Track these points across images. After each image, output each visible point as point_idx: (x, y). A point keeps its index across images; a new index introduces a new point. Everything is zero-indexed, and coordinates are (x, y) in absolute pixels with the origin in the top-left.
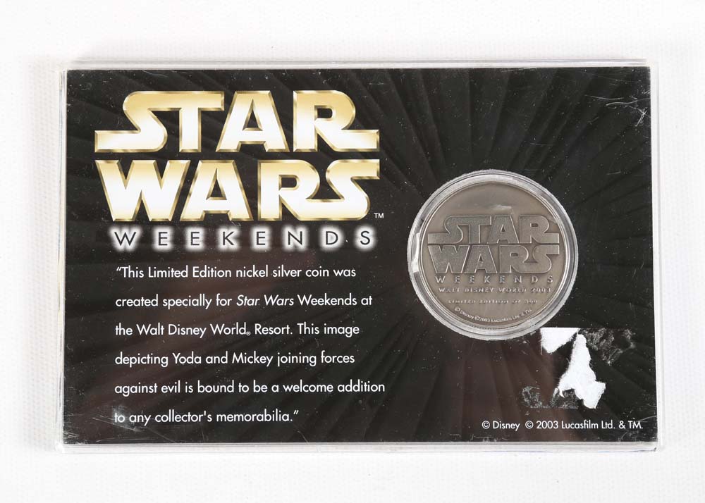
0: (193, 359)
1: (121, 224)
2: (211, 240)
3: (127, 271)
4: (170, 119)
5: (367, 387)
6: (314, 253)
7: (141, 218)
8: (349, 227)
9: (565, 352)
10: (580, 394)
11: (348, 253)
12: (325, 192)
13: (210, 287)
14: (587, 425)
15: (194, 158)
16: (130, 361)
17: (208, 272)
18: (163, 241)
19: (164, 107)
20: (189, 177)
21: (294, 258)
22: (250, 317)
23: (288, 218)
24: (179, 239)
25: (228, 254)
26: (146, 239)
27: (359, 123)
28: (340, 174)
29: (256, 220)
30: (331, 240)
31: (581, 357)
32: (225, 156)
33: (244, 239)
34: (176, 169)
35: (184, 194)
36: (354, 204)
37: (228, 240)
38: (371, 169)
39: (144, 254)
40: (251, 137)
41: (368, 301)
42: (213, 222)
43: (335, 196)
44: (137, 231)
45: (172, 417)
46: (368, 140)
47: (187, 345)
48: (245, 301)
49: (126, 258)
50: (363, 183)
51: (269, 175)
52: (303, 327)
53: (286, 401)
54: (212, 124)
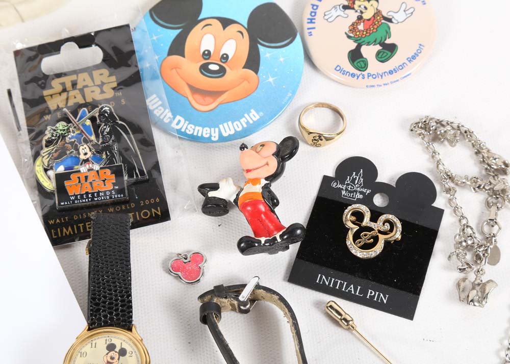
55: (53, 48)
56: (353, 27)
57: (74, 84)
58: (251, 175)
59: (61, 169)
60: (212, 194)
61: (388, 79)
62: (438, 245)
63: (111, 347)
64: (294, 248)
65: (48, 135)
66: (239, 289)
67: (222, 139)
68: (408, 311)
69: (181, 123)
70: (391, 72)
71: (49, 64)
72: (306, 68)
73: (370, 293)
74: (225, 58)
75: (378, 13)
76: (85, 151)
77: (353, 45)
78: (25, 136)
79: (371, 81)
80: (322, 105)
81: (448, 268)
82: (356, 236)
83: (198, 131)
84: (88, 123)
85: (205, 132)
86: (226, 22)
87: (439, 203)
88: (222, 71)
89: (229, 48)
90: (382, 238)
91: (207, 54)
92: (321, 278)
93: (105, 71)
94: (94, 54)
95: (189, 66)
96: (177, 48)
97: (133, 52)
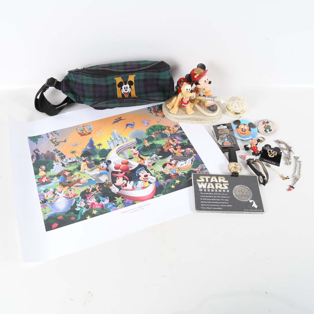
0: (210, 202)
1: (200, 189)
2: (210, 190)
3: (201, 193)
4: (205, 179)
5: (230, 206)
6: (222, 192)
7: (202, 188)
8: (226, 190)
9: (252, 203)
10: (255, 207)
11: (226, 192)
12: (223, 186)
13: (211, 195)
14: (256, 210)
15: (208, 183)
16: (203, 202)
17: (210, 194)
18: (205, 190)
19: (204, 178)
20: (207, 184)
21: (220, 193)
22: (216, 198)
23: (219, 189)
24: (207, 190)
25: (212, 192)
26: (203, 190)
27: (226, 180)
28: (224, 185)
29: (215, 189)
30: (224, 191)
31: (254, 203)
32: (211, 182)
33: (214, 190)
34: (206, 184)
35: (207, 186)
36: (226, 188)
37: (212, 191)
38: (228, 184)
39: (203, 192)
40: (214, 181)
41: (229, 197)
42: (211, 189)
43: (224, 187)
44: (202, 189)
45: (208, 208)
46: (227, 181)
47: (209, 201)
48: (215, 197)
49: (201, 192)
50: (227, 186)
51: (216, 185)
52: (222, 200)
53: (221, 207)
54: (209, 180)
55: (219, 125)
56: (265, 127)
57: (223, 131)
58: (253, 144)
59: (222, 142)
60: (247, 146)
61: (271, 134)
62: (282, 157)
63: (235, 165)
64: (260, 155)
65: (220, 137)
66: (253, 159)
67: (246, 140)
68: (279, 166)
69: (239, 138)
70: (271, 133)
71: (218, 128)
72: (258, 133)
73: (272, 162)
74: (245, 129)
75: (268, 125)
76: (226, 139)
77: (265, 129)
78: (216, 138)
79: (268, 134)
80: (261, 137)
81: (284, 160)
82: (270, 154)
83: (242, 139)
84: (226, 136)
85: (244, 139)
86: (245, 125)
87: (281, 151)
88: (245, 131)
89: (246, 128)
90: (274, 155)
91: (242, 129)
92: (264, 160)
93: (227, 129)
94: (226, 127)
95: (240, 130)
96: (237, 127)
97: (232, 127)
